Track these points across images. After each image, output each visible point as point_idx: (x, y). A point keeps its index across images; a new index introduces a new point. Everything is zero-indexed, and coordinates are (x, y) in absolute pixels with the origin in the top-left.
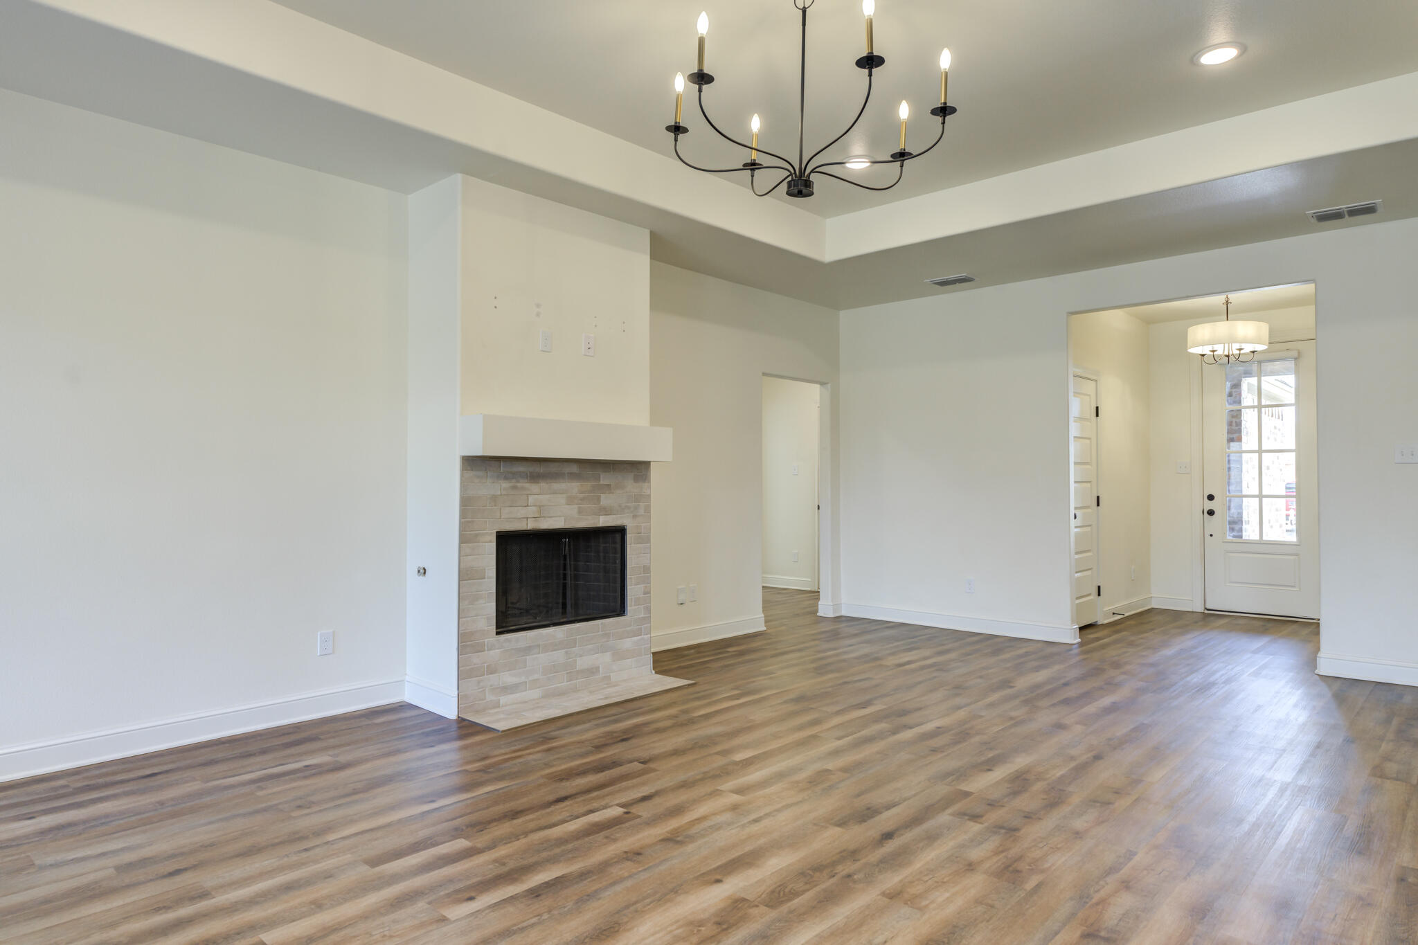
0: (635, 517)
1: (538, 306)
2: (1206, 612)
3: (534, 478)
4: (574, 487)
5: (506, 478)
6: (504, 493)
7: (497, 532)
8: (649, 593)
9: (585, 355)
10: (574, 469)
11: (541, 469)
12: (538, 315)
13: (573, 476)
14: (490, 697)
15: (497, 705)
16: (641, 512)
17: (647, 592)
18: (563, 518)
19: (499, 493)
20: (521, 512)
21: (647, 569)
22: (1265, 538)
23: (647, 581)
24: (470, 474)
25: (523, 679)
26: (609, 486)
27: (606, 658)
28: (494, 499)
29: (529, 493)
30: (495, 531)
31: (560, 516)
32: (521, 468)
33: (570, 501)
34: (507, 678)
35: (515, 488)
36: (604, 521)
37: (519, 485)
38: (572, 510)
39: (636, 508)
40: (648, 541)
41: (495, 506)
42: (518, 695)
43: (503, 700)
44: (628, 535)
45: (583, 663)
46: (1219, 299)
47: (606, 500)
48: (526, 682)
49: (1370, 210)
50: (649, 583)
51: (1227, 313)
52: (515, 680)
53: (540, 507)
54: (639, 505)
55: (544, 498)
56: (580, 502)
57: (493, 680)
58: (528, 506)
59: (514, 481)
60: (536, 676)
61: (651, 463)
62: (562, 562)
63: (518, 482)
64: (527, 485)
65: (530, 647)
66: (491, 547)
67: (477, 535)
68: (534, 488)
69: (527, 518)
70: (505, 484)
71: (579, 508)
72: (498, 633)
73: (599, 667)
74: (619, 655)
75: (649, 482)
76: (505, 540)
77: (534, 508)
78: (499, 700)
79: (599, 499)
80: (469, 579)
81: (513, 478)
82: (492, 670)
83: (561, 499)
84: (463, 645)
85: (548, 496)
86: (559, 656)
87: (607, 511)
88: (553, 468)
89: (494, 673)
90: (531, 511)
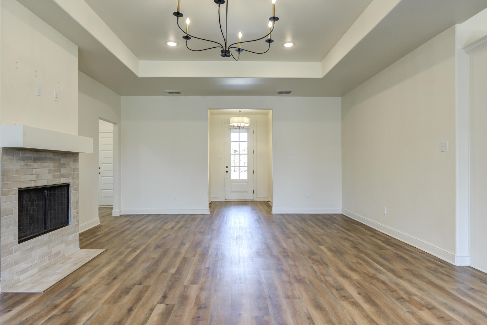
0: (73, 178)
1: (36, 71)
2: (226, 201)
3: (35, 160)
4: (50, 164)
5: (23, 160)
6: (22, 168)
7: (18, 189)
8: (78, 213)
9: (55, 100)
10: (51, 156)
11: (37, 155)
12: (36, 76)
13: (51, 159)
14: (16, 277)
15: (19, 281)
16: (75, 176)
17: (77, 213)
18: (47, 180)
19: (19, 168)
20: (29, 178)
21: (77, 202)
22: (240, 178)
23: (77, 208)
24: (6, 157)
25: (30, 264)
26: (64, 164)
27: (63, 246)
28: (17, 171)
29: (32, 167)
30: (18, 188)
32: (29, 155)
33: (50, 172)
34: (23, 265)
35: (26, 165)
36: (63, 181)
37: (28, 163)
38: (50, 176)
39: (74, 174)
40: (78, 190)
41: (18, 175)
42: (28, 273)
43: (22, 277)
44: (71, 187)
45: (54, 250)
46: (238, 110)
47: (64, 171)
48: (31, 265)
49: (289, 93)
50: (78, 209)
51: (240, 114)
52: (27, 266)
53: (37, 175)
54: (75, 173)
55: (39, 170)
56: (53, 172)
57: (18, 268)
58: (32, 174)
59: (26, 161)
60: (36, 262)
61: (79, 154)
62: (44, 202)
63: (28, 162)
64: (32, 164)
65: (33, 247)
66: (16, 196)
67: (9, 191)
68: (35, 165)
69: (32, 181)
70: (22, 163)
71: (53, 175)
72: (19, 242)
73: (60, 251)
74: (68, 244)
75: (78, 162)
76: (22, 192)
77: (35, 176)
78: (20, 278)
79: (60, 170)
80: (6, 215)
81: (26, 160)
82: (16, 263)
83: (46, 171)
84: (3, 253)
85: (40, 169)
86: (45, 249)
87: (63, 176)
88: (43, 155)
89: (18, 264)
90: (33, 177)
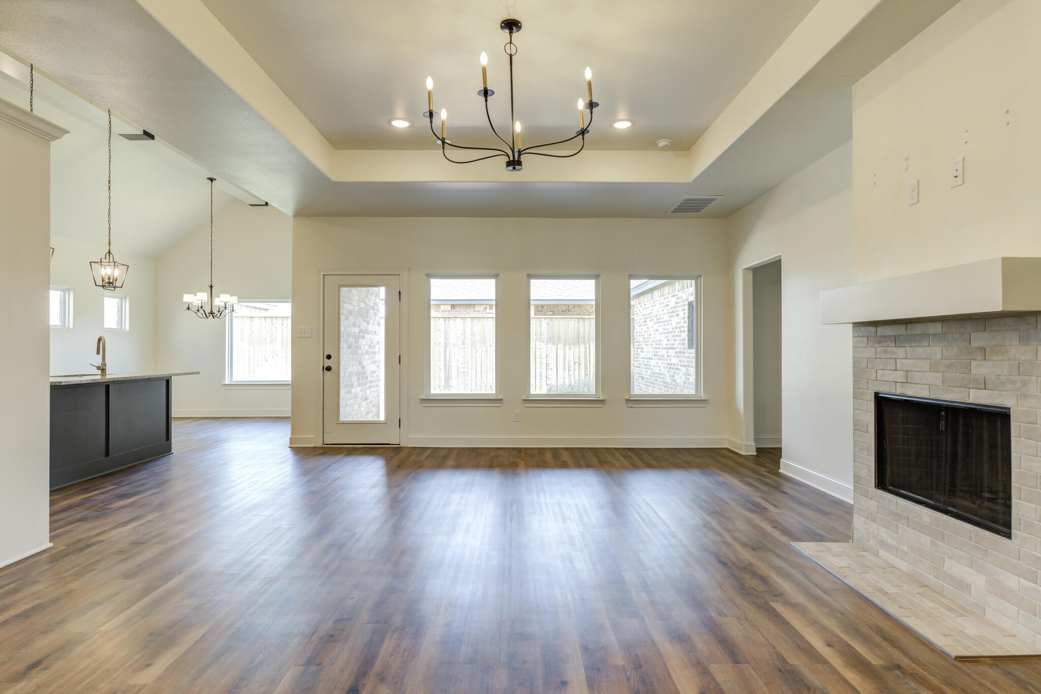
0: (1020, 396)
3: (901, 341)
4: (936, 351)
5: (880, 342)
7: (875, 393)
10: (937, 328)
11: (907, 331)
13: (938, 338)
18: (928, 386)
19: (876, 357)
20: (892, 375)
24: (857, 339)
29: (896, 357)
30: (873, 392)
31: (925, 384)
32: (888, 331)
33: (934, 368)
35: (885, 351)
37: (889, 349)
38: (936, 378)
41: (873, 368)
44: (1013, 423)
47: (979, 369)
54: (1029, 379)
55: (911, 364)
56: (946, 369)
58: (896, 370)
63: (888, 346)
64: (895, 349)
66: (871, 406)
67: (862, 393)
68: (900, 352)
69: (896, 382)
70: (879, 348)
71: (945, 377)
72: (876, 486)
77: (902, 373)
79: (969, 366)
83: (925, 365)
85: (913, 361)
87: (978, 384)
88: (918, 329)
90: (899, 376)
